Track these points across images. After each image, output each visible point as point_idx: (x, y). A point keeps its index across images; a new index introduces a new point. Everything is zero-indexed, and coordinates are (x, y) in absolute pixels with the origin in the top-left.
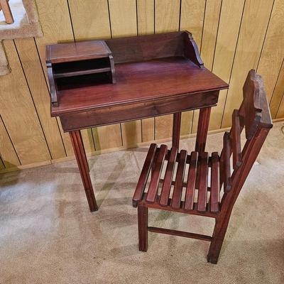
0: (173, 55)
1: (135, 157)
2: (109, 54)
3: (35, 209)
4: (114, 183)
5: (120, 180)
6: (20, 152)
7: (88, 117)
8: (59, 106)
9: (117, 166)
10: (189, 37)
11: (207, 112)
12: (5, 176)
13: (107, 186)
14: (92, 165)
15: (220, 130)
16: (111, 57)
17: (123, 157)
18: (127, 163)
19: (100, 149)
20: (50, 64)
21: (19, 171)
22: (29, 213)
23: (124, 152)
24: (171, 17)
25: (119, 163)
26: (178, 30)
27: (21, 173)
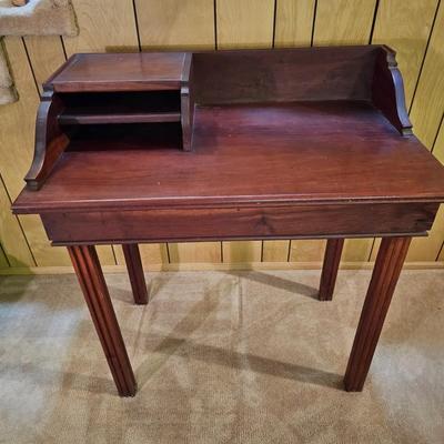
0: (345, 98)
1: (241, 288)
2: (182, 84)
3: (28, 361)
4: (183, 341)
5: (196, 337)
6: (35, 244)
7: (103, 222)
8: (38, 190)
9: (200, 303)
10: (389, 59)
11: (400, 244)
12: (7, 281)
13: (169, 345)
14: (156, 291)
15: (435, 263)
16: (184, 90)
17: (218, 285)
18: (223, 301)
19: (178, 261)
20: (50, 94)
21: (33, 276)
22: (15, 367)
23: (222, 275)
24: (355, 14)
25: (207, 297)
26: (366, 43)
27: (33, 282)
